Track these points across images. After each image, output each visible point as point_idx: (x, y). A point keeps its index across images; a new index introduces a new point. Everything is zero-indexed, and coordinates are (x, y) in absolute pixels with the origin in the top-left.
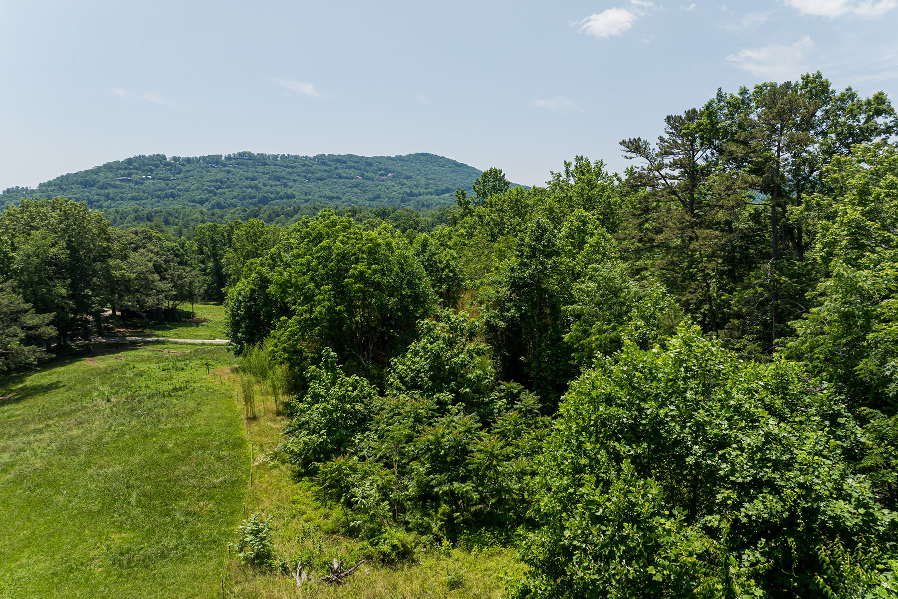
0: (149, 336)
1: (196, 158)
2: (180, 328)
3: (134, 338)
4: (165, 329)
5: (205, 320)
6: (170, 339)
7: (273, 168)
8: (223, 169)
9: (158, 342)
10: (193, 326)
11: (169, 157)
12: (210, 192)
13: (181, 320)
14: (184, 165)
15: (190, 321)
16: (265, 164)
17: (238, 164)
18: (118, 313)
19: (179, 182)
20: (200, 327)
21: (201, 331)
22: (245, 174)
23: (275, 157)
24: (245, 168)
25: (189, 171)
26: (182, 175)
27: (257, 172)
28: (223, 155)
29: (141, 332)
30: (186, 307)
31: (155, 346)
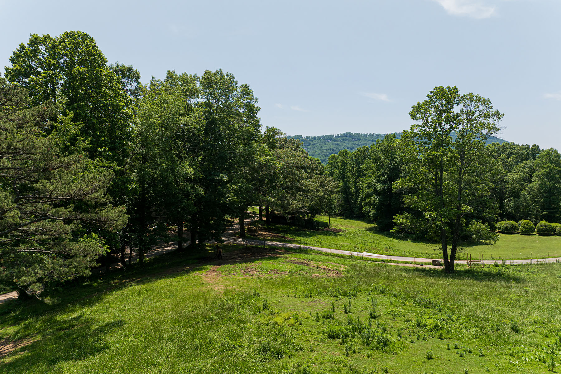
0: (290, 241)
1: (319, 137)
2: (320, 236)
3: (274, 243)
4: (305, 235)
5: (340, 230)
6: (313, 247)
7: (364, 142)
8: (334, 143)
9: (300, 250)
10: (331, 235)
11: (304, 136)
12: (326, 156)
13: (319, 229)
14: (312, 141)
15: (327, 230)
16: (359, 139)
17: (343, 140)
18: (264, 219)
19: (309, 150)
20: (339, 237)
21: (340, 240)
22: (347, 145)
23: (365, 135)
24: (347, 142)
25: (314, 144)
26: (311, 146)
27: (354, 144)
28: (335, 135)
29: (283, 237)
30: (323, 218)
31: (298, 255)
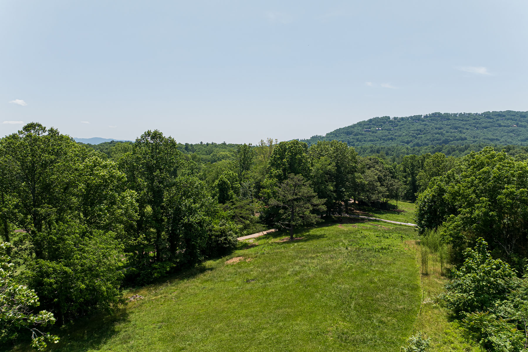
0: (371, 216)
1: (407, 117)
2: (389, 214)
3: (363, 217)
4: (380, 213)
5: (403, 211)
6: (382, 220)
7: (453, 122)
8: (422, 123)
9: (376, 220)
10: (396, 213)
11: (392, 117)
12: (413, 136)
13: (390, 210)
14: (399, 122)
15: (395, 211)
16: (449, 119)
17: (431, 120)
18: (357, 202)
19: (396, 131)
20: (400, 215)
21: (400, 217)
22: (435, 126)
23: (455, 115)
24: (435, 122)
25: (402, 125)
26: (398, 127)
27: (443, 124)
28: (423, 115)
29: (368, 214)
30: (393, 202)
31: (374, 222)
